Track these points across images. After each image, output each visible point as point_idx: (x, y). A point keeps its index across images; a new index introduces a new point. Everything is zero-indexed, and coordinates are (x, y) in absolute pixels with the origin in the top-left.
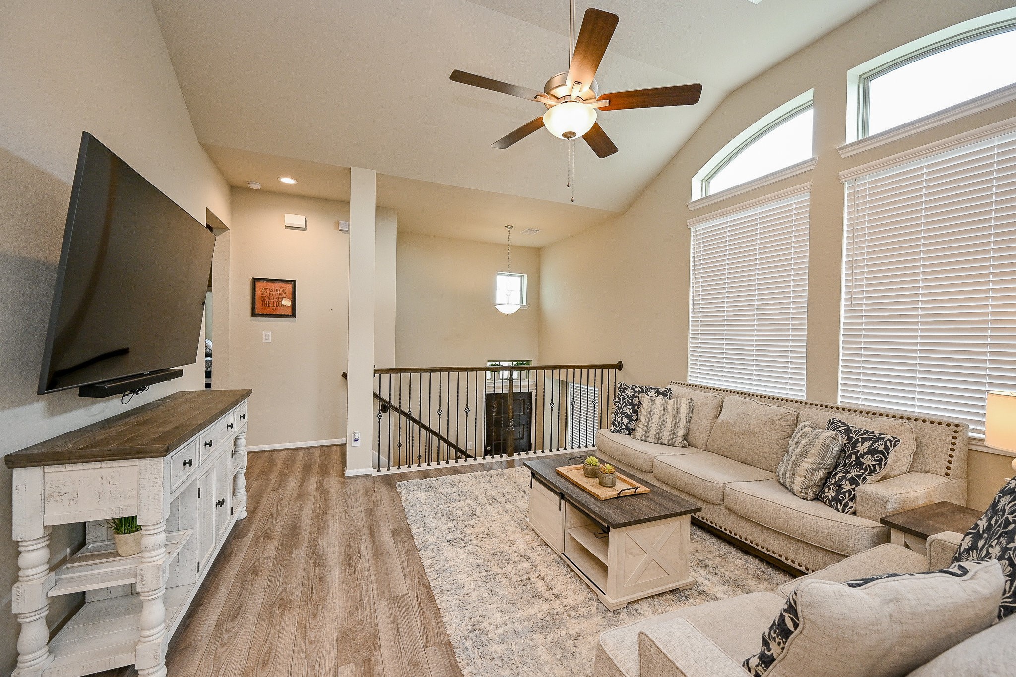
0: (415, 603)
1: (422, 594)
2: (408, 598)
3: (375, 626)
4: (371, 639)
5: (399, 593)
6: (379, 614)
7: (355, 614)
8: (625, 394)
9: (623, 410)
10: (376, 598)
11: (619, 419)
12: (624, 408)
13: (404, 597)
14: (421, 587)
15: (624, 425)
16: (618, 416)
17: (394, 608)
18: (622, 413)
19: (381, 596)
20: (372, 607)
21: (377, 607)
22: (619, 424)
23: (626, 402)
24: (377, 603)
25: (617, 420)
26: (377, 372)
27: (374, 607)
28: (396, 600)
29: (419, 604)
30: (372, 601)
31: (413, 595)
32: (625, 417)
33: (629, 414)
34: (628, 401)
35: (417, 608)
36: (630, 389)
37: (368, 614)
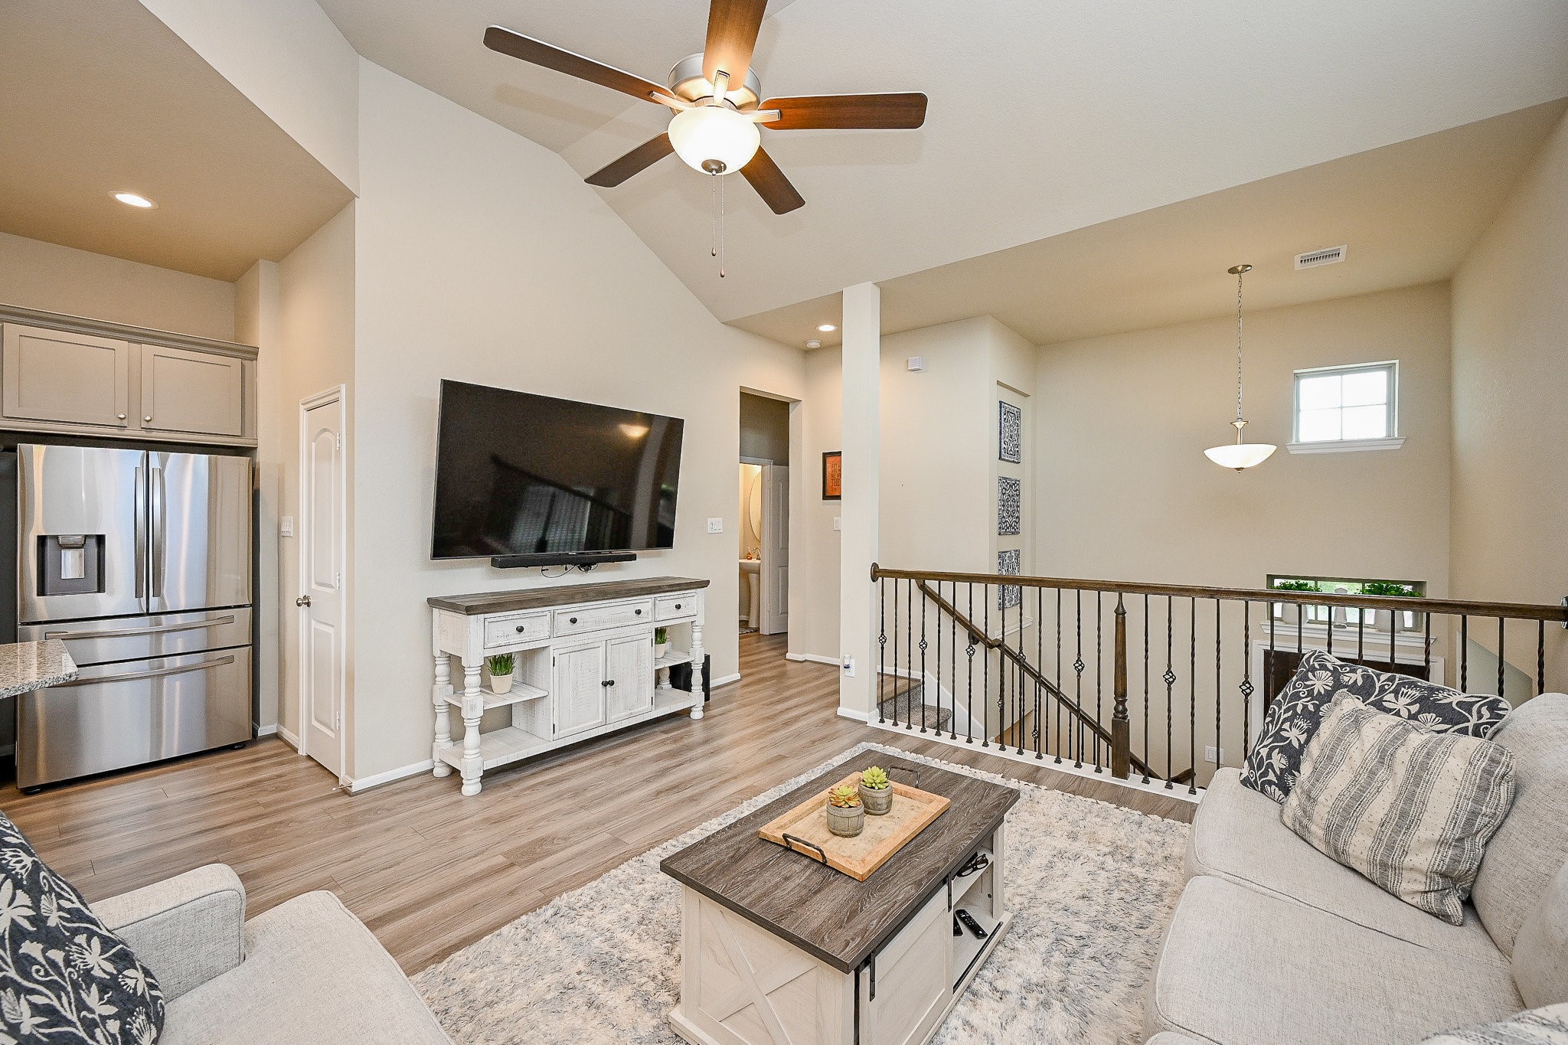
8: (1307, 686)
9: (1281, 729)
11: (1264, 752)
12: (1286, 726)
15: (1274, 772)
16: (1265, 743)
18: (1278, 737)
22: (1259, 767)
23: (1299, 709)
25: (1258, 753)
26: (876, 573)
32: (1282, 750)
33: (1296, 744)
34: (1305, 707)
36: (1324, 673)
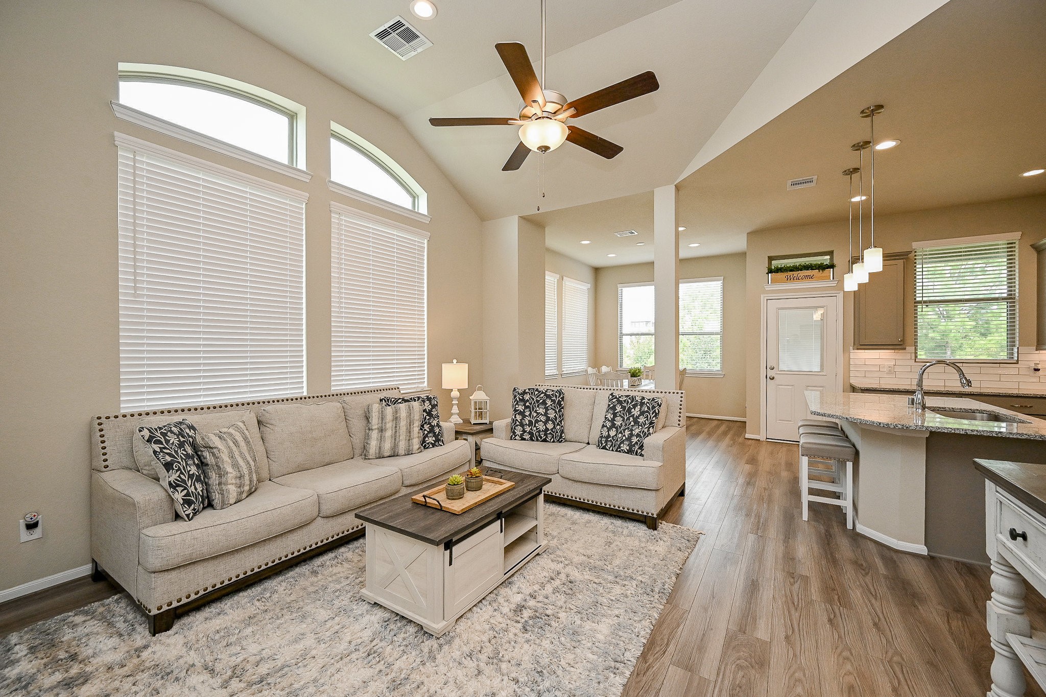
0: (671, 648)
1: (657, 653)
2: (674, 659)
3: (724, 653)
4: (734, 643)
5: (680, 671)
6: (716, 664)
7: (744, 681)
10: (712, 685)
13: (678, 664)
14: (651, 661)
17: (696, 659)
19: (703, 682)
20: (721, 677)
21: (715, 672)
24: (713, 678)
27: (718, 674)
28: (689, 666)
29: (668, 645)
30: (718, 686)
31: (667, 659)
35: (672, 643)
37: (728, 671)
